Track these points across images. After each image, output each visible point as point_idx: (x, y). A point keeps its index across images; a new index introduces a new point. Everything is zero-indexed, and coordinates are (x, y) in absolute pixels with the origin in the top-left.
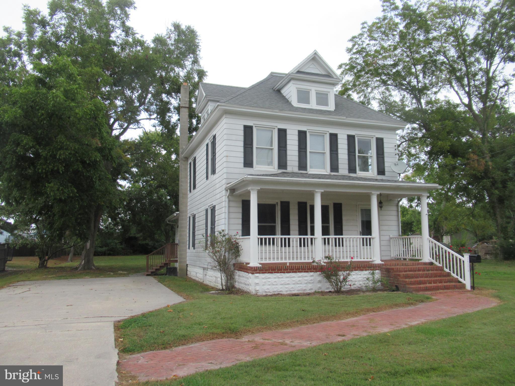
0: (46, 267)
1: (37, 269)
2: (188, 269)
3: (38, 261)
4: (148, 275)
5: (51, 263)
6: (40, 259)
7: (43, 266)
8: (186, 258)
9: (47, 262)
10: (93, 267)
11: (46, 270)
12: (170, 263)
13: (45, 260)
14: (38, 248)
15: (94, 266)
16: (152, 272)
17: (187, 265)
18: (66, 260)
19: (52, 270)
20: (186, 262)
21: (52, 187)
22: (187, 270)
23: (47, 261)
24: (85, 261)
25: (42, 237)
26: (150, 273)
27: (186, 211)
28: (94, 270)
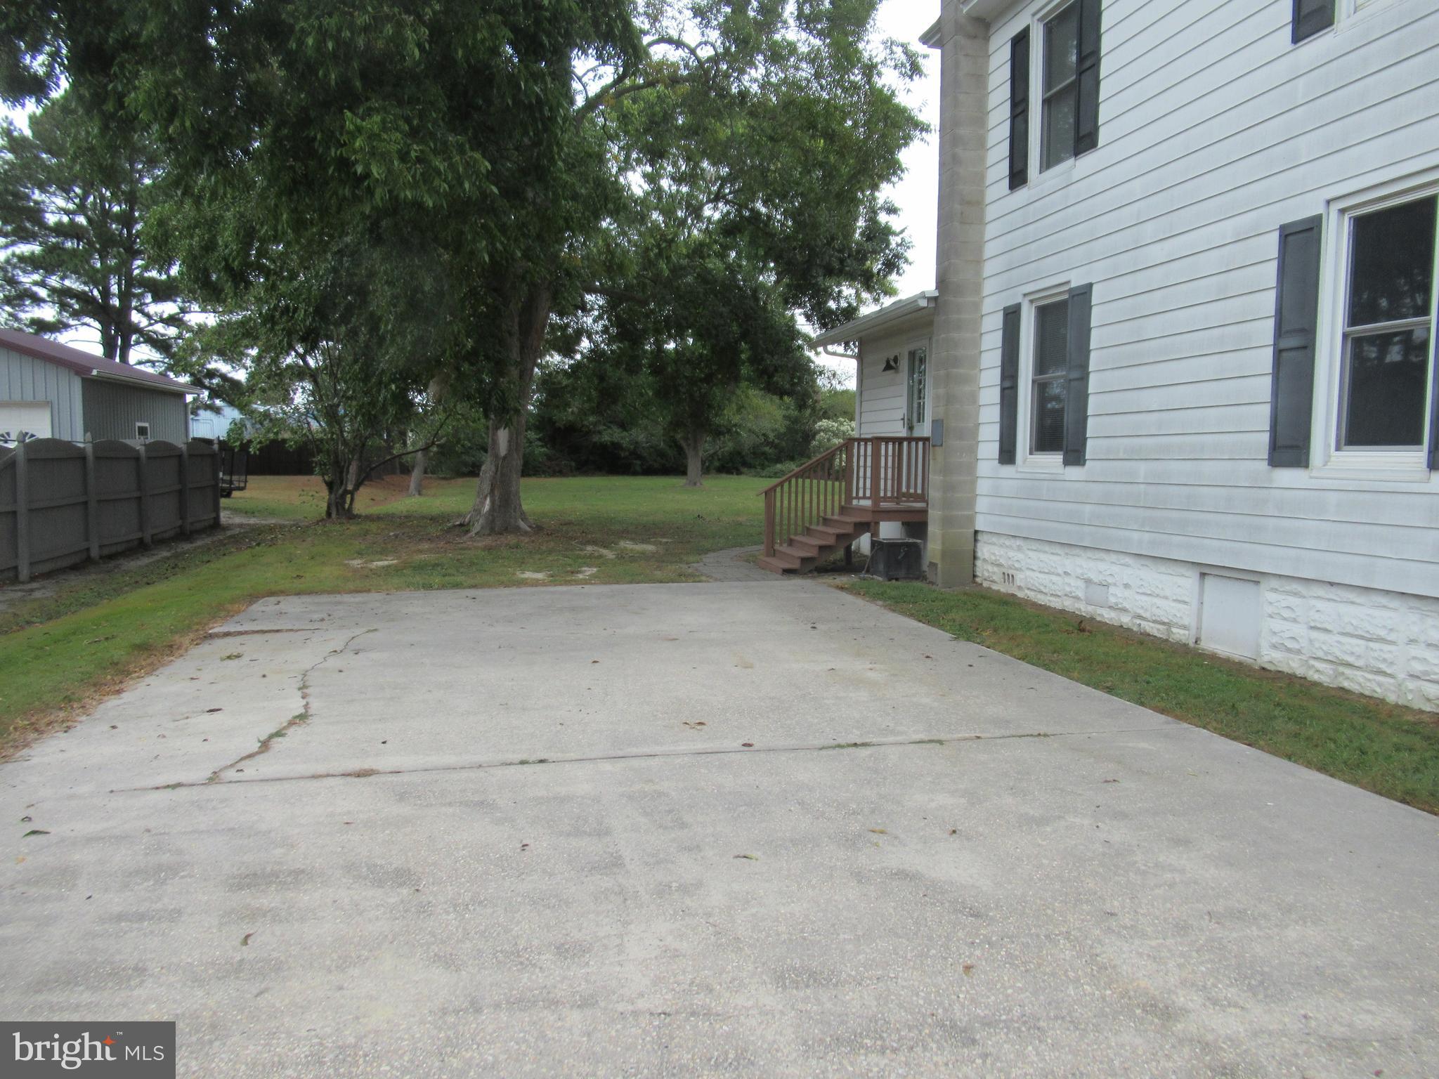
0: (350, 516)
1: (322, 520)
2: (979, 554)
3: (325, 493)
4: (788, 572)
5: (365, 501)
6: (330, 486)
7: (339, 509)
8: (971, 502)
9: (352, 500)
10: (522, 524)
11: (354, 528)
12: (877, 524)
13: (346, 492)
14: (320, 451)
15: (524, 516)
16: (804, 560)
17: (976, 532)
18: (404, 489)
19: (373, 527)
20: (971, 520)
21: (372, 137)
22: (975, 558)
23: (352, 493)
24: (493, 502)
25: (331, 415)
26: (796, 565)
27: (977, 288)
28: (526, 533)
